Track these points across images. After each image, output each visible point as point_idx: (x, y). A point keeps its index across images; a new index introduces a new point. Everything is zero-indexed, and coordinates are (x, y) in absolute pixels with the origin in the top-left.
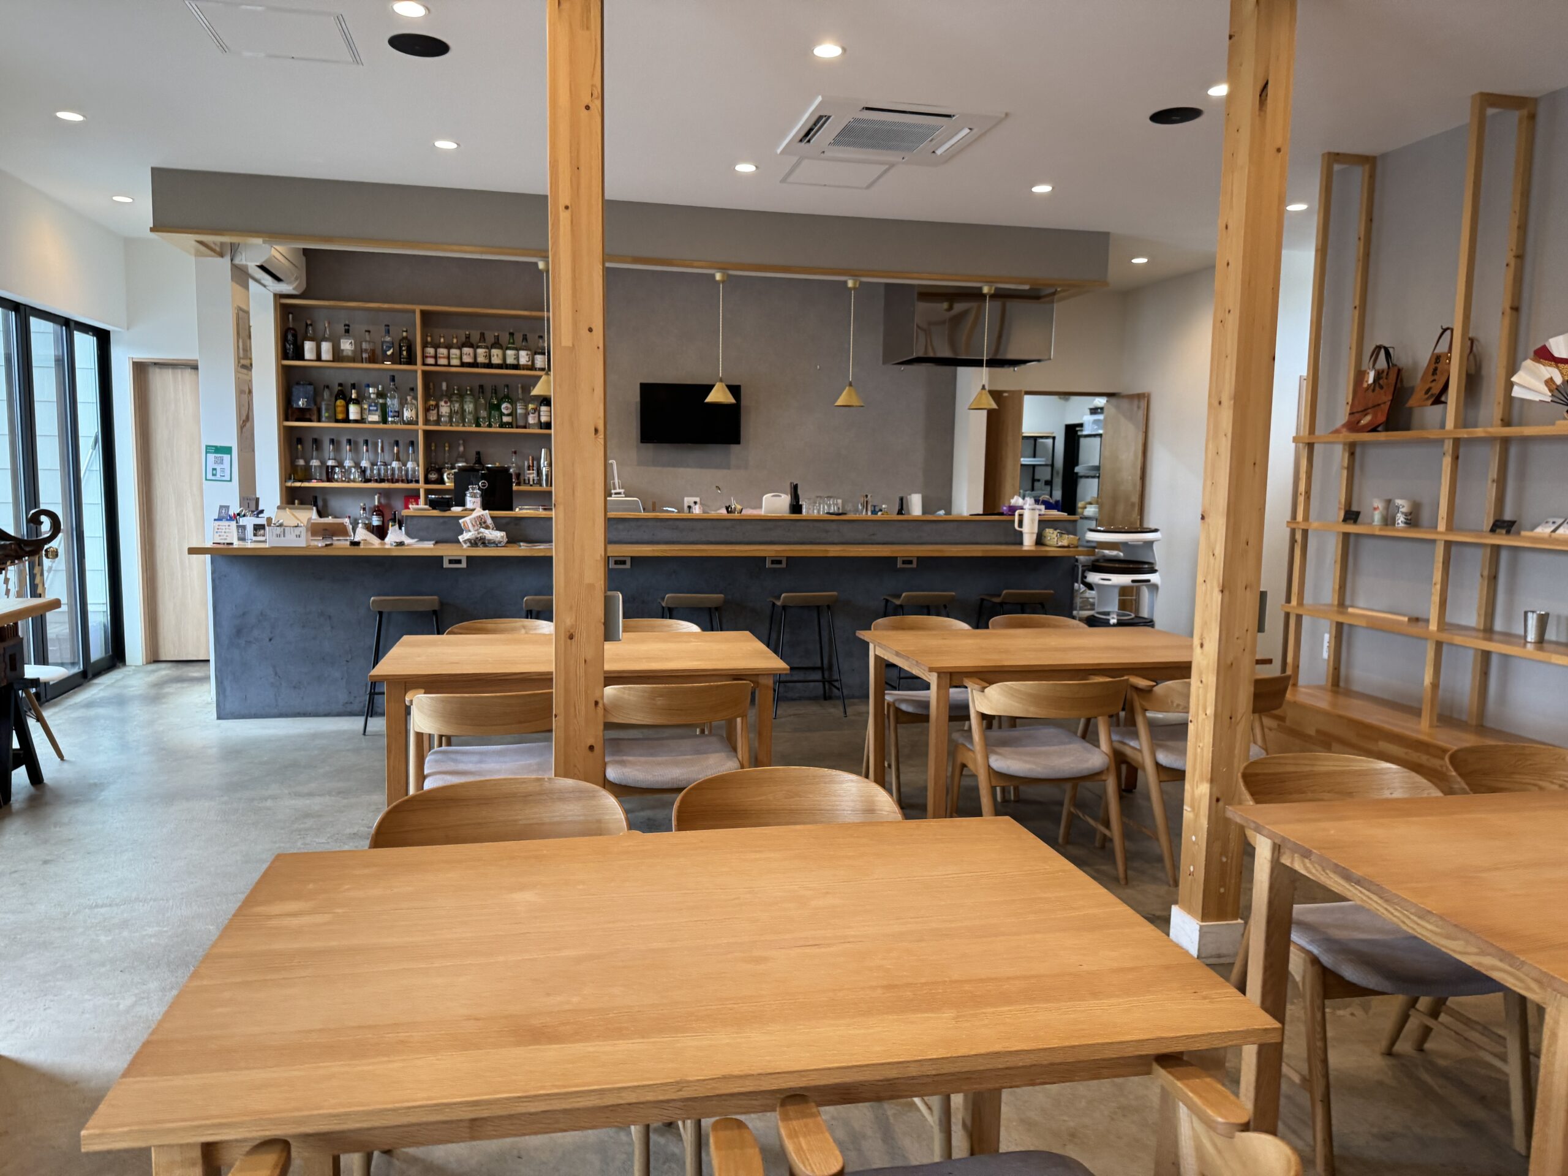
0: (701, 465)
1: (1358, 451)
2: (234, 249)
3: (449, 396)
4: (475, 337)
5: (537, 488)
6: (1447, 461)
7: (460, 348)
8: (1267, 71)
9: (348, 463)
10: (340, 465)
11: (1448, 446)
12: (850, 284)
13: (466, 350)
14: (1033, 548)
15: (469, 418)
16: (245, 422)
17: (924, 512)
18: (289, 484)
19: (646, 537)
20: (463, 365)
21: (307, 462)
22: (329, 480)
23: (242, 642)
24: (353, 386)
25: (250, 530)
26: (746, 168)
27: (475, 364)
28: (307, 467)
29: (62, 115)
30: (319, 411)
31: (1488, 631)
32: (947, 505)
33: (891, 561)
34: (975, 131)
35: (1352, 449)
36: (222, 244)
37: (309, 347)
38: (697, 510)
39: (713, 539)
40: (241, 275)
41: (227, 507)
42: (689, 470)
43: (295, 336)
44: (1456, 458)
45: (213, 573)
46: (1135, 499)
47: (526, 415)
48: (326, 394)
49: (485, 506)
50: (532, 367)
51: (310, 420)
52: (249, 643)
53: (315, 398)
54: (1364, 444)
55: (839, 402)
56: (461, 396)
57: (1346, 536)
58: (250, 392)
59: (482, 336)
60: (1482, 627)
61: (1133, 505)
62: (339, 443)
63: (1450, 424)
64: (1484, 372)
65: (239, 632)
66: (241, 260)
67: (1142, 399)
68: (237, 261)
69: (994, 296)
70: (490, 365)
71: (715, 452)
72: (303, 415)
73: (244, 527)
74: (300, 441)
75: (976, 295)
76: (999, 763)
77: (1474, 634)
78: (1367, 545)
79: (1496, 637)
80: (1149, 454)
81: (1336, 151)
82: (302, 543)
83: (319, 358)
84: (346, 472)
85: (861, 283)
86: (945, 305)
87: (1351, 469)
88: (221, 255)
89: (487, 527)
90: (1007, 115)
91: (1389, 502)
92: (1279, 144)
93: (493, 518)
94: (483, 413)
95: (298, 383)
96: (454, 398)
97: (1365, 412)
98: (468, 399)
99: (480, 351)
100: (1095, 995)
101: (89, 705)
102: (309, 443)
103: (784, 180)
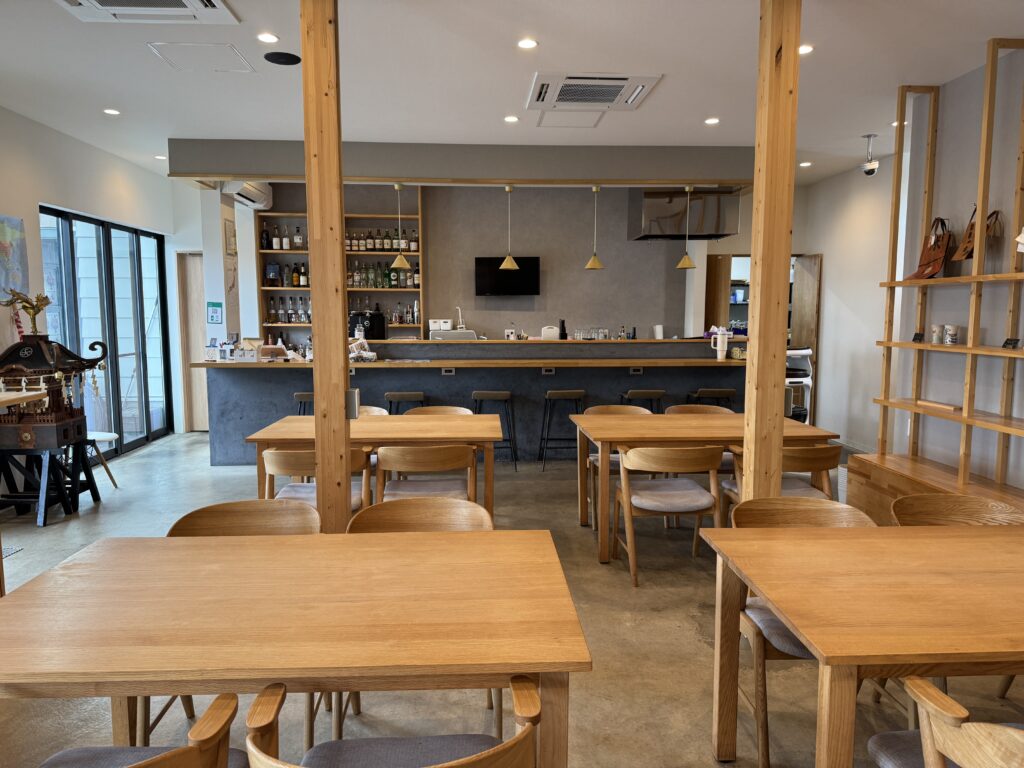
0: (515, 309)
1: (929, 292)
2: (222, 184)
3: (360, 270)
4: (374, 233)
5: (411, 325)
6: (973, 298)
7: (365, 240)
8: (781, 40)
9: (300, 312)
10: (296, 313)
11: (974, 287)
12: (594, 189)
13: (369, 241)
14: (724, 361)
15: (371, 282)
16: (232, 287)
17: (664, 338)
18: (264, 325)
19: (465, 355)
20: (367, 250)
21: (277, 311)
22: (290, 322)
23: (225, 420)
24: (303, 265)
25: (228, 352)
26: (511, 119)
27: (374, 249)
28: (277, 315)
29: (108, 111)
30: (282, 281)
31: (1008, 418)
32: (681, 330)
33: (625, 369)
34: (646, 87)
35: (924, 291)
36: (215, 182)
37: (275, 241)
38: (513, 338)
39: (507, 356)
40: (228, 200)
41: (215, 339)
42: (508, 312)
43: (267, 235)
44: (979, 296)
45: (208, 378)
46: (813, 326)
47: (406, 280)
48: (286, 270)
49: (367, 337)
50: (409, 250)
51: (277, 286)
52: (229, 420)
53: (280, 273)
54: (932, 287)
55: (588, 266)
56: (367, 269)
57: (920, 352)
58: (235, 270)
59: (379, 232)
60: (1003, 414)
61: (812, 331)
62: (295, 299)
63: (974, 272)
64: (1006, 235)
65: (223, 414)
66: (227, 191)
67: (818, 259)
68: (224, 192)
69: (692, 193)
70: (383, 250)
71: (524, 300)
72: (273, 283)
73: (224, 351)
74: (272, 299)
75: (681, 193)
76: (637, 501)
77: (998, 420)
78: (934, 356)
79: (1014, 422)
80: (822, 295)
81: (908, 84)
82: (254, 360)
83: (281, 248)
84: (299, 317)
85: (601, 189)
86: (667, 200)
87: (923, 305)
88: (215, 188)
89: (365, 350)
90: (663, 76)
91: (943, 327)
92: (791, 87)
93: (369, 344)
94: (379, 280)
95: (270, 264)
96: (363, 271)
97: (928, 265)
98: (371, 271)
99: (377, 241)
100: (490, 636)
101: (149, 455)
102: (277, 301)
103: (539, 125)
